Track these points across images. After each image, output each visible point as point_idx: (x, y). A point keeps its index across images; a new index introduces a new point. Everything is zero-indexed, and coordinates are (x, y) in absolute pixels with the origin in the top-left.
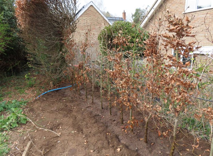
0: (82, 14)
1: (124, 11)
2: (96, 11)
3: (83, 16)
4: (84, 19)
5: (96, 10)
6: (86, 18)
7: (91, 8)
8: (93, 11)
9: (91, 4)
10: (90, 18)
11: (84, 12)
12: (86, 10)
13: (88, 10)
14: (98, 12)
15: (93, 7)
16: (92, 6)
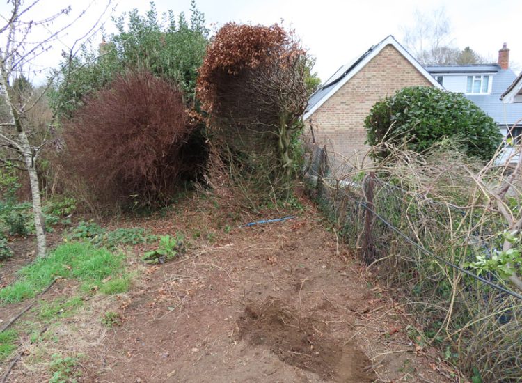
0: (365, 67)
1: (505, 46)
2: (399, 58)
3: (367, 69)
4: (369, 76)
5: (401, 55)
6: (375, 74)
7: (387, 50)
8: (392, 57)
9: (390, 41)
10: (383, 73)
11: (369, 62)
12: (375, 57)
13: (379, 57)
14: (405, 59)
15: (394, 48)
16: (390, 45)
